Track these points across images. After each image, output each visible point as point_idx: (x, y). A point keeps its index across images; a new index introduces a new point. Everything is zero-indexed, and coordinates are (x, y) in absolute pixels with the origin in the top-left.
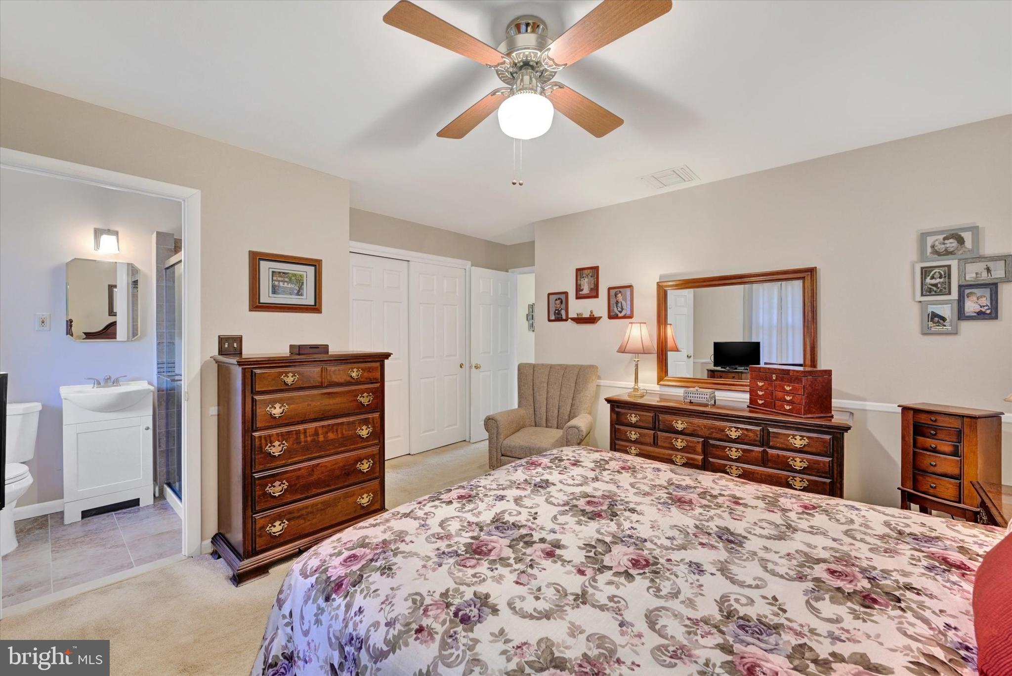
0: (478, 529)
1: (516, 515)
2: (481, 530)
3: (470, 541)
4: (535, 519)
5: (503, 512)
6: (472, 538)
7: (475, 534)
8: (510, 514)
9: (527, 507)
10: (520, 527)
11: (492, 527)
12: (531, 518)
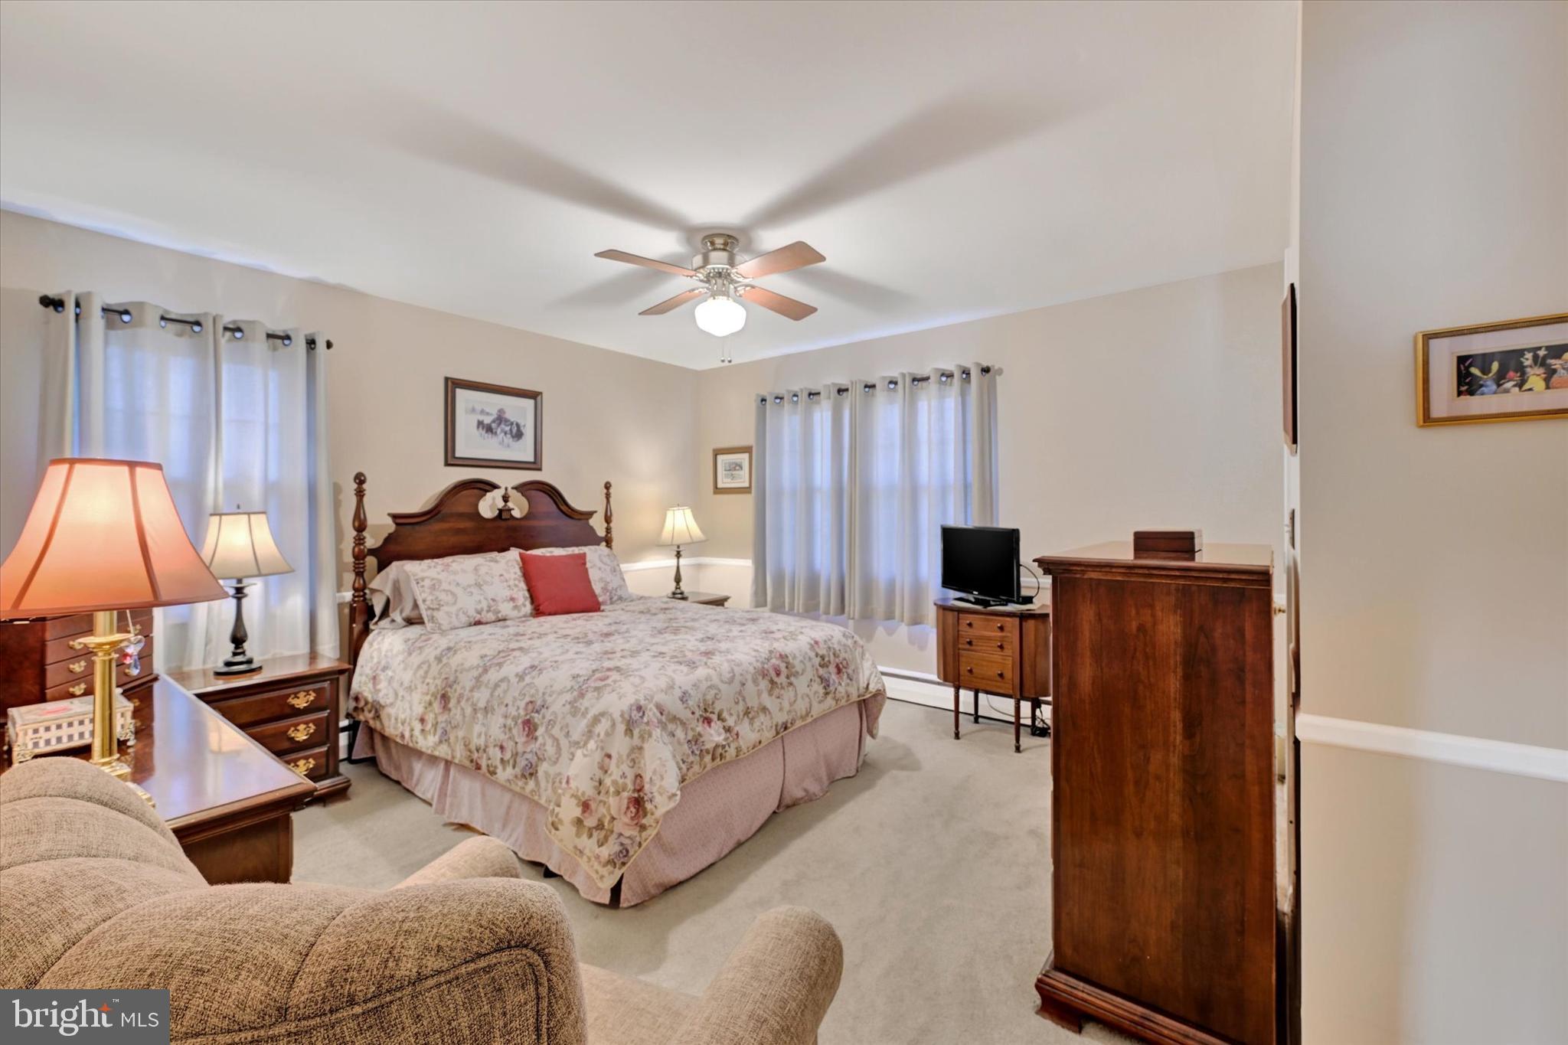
0: (708, 664)
1: (677, 670)
2: (706, 664)
3: (714, 657)
4: (663, 666)
5: (687, 675)
6: (711, 659)
7: (710, 661)
8: (682, 672)
9: (666, 675)
10: (678, 662)
11: (698, 664)
12: (666, 666)
